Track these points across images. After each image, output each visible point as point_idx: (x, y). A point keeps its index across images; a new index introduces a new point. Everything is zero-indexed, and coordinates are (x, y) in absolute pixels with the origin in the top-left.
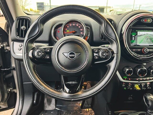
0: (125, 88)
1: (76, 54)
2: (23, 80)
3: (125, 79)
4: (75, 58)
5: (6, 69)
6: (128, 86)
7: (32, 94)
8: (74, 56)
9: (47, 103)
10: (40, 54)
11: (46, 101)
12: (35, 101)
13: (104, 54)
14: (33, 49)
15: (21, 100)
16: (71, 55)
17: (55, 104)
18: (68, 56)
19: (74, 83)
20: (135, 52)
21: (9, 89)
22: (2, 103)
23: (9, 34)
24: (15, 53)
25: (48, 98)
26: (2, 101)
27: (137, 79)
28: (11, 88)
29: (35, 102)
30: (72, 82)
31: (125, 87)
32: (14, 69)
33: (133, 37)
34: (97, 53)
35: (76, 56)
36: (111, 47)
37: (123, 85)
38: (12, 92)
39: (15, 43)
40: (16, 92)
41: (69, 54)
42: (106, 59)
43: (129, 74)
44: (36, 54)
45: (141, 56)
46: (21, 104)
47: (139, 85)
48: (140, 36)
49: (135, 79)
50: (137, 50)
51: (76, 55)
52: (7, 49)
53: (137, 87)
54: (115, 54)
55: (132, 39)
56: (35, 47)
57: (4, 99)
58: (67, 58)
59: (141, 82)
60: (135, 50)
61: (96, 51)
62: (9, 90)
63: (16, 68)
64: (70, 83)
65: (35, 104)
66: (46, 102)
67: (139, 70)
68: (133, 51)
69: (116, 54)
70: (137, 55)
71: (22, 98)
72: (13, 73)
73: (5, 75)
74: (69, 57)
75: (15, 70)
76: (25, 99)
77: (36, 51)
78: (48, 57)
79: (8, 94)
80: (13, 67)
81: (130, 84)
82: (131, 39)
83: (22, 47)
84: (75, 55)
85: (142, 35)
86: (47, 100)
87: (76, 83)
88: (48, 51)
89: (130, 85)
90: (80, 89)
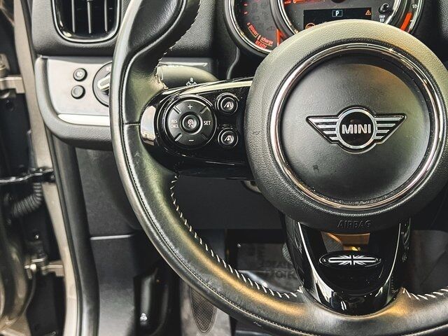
1: (378, 122)
2: (90, 225)
4: (375, 141)
5: (13, 179)
7: (132, 286)
8: (365, 129)
9: (192, 320)
10: (193, 124)
11: (187, 311)
12: (144, 314)
14: (159, 101)
15: (86, 309)
16: (351, 129)
17: (228, 325)
18: (337, 132)
19: (360, 260)
21: (31, 263)
22: (8, 322)
23: (12, 18)
24: (56, 114)
25: (198, 301)
26: (8, 310)
28: (39, 258)
29: (144, 317)
30: (352, 260)
32: (47, 178)
35: (376, 131)
38: (44, 273)
39: (52, 62)
40: (61, 275)
41: (342, 123)
44: (173, 125)
46: (89, 327)
51: (376, 126)
52: (11, 86)
56: (163, 90)
57: (16, 302)
58: (331, 141)
62: (33, 267)
63: (56, 173)
64: (343, 260)
65: (144, 327)
66: (189, 316)
71: (88, 302)
72: (42, 193)
73: (12, 203)
74: (339, 138)
75: (53, 181)
76: (101, 306)
77: (173, 112)
78: (231, 139)
79: (29, 283)
80: (44, 168)
83: (87, 84)
84: (375, 128)
86: (195, 307)
87: (371, 260)
88: (230, 106)
90: (394, 291)
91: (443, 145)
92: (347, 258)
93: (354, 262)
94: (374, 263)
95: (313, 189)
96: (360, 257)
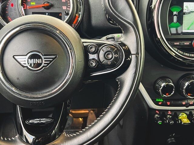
0: (160, 122)
1: (45, 58)
3: (160, 103)
6: (166, 117)
13: (110, 56)
18: (26, 62)
19: (43, 121)
20: (178, 49)
27: (184, 103)
30: (40, 120)
31: (161, 118)
33: (175, 15)
34: (93, 53)
36: (124, 40)
37: (157, 115)
42: (113, 65)
43: (167, 94)
45: (191, 55)
47: (188, 113)
48: (189, 13)
49: (180, 102)
50: (182, 43)
51: (44, 60)
53: (184, 119)
54: (132, 55)
55: (173, 21)
58: (24, 67)
59: (190, 108)
60: (178, 44)
61: (93, 49)
64: (36, 121)
67: (187, 84)
68: (173, 46)
69: (135, 56)
70: (183, 55)
74: (27, 65)
81: (169, 113)
82: (171, 20)
85: (192, 12)
87: (49, 120)
89: (169, 115)
90: (60, 134)
91: (74, 68)
92: (38, 120)
93: (41, 121)
94: (50, 121)
95: (18, 89)
96: (44, 119)
